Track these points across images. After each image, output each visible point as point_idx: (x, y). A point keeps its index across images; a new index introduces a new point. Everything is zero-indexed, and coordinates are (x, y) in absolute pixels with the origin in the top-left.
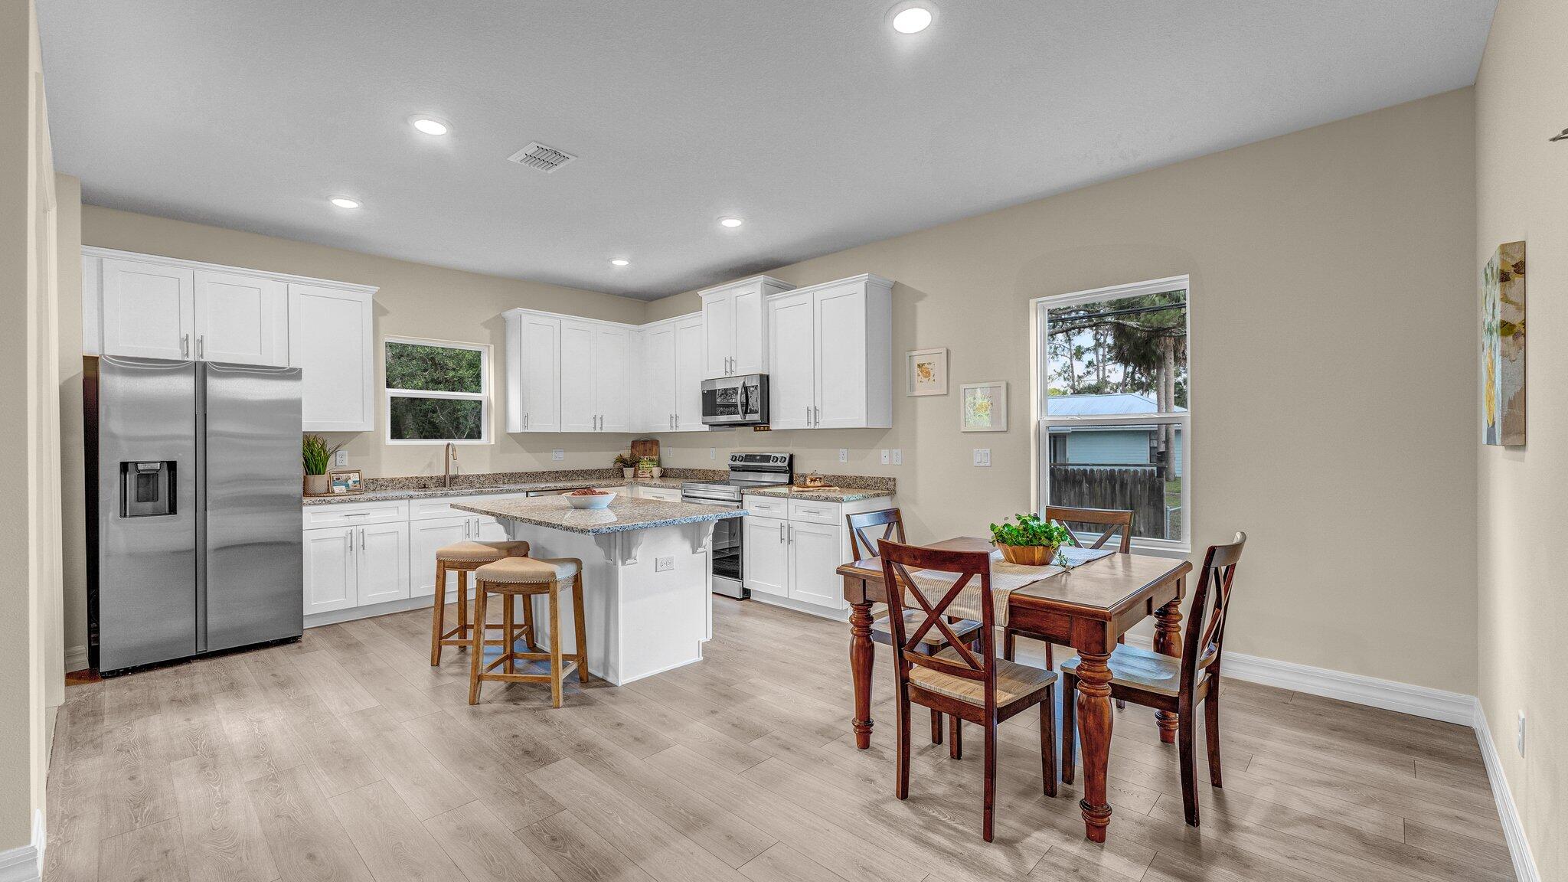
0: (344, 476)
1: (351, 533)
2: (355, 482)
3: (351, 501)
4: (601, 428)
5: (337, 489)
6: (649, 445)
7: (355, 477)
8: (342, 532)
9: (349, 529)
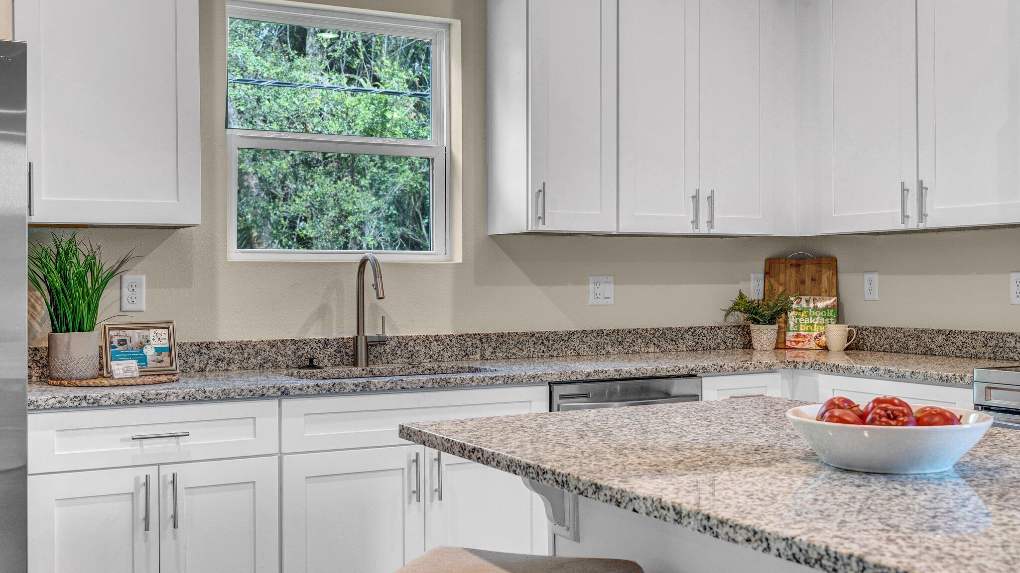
0: (135, 336)
1: (147, 485)
2: (159, 351)
3: (145, 401)
4: (711, 223)
5: (120, 368)
6: (809, 270)
7: (158, 339)
8: (126, 481)
9: (142, 473)
